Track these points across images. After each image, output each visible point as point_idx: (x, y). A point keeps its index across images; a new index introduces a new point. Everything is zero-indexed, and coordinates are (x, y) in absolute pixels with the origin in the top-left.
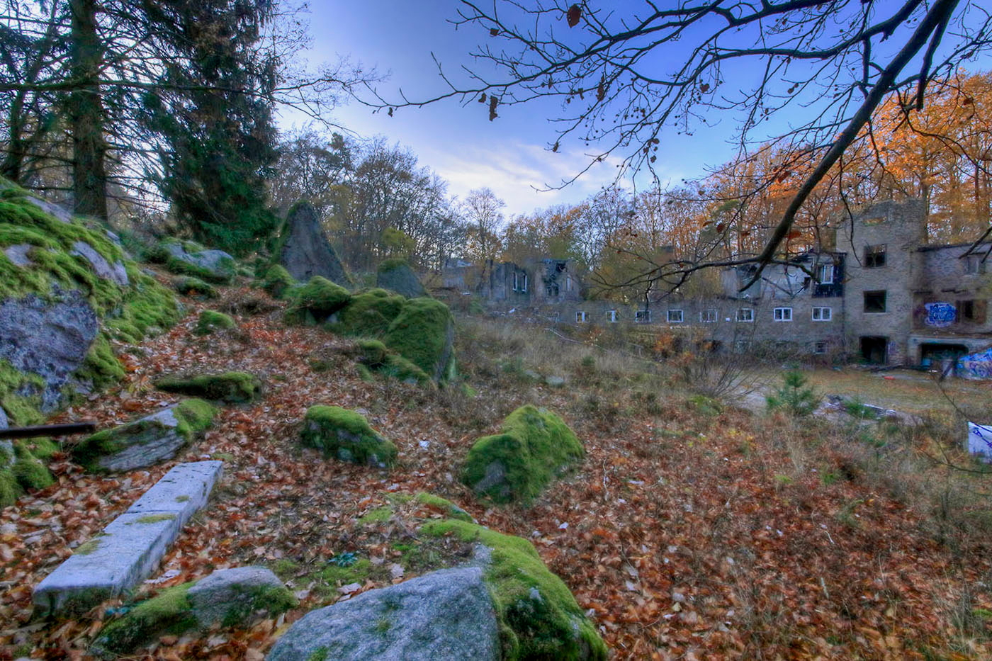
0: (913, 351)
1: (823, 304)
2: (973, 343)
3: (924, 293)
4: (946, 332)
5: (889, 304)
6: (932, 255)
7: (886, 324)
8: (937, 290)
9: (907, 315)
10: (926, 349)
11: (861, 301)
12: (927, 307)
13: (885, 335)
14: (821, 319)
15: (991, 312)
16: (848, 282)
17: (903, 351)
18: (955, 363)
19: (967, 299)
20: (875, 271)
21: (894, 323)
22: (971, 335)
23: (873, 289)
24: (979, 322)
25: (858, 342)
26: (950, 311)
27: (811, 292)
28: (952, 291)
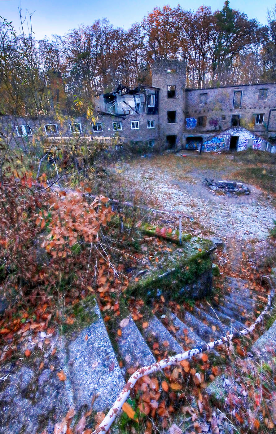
0: (184, 141)
1: (152, 118)
2: (205, 136)
3: (187, 114)
4: (194, 131)
5: (177, 118)
7: (176, 129)
8: (190, 111)
9: (182, 124)
10: (189, 140)
11: (166, 117)
12: (187, 120)
13: (175, 134)
14: (151, 127)
15: (207, 122)
16: (161, 106)
17: (181, 142)
18: (202, 145)
19: (200, 115)
20: (171, 100)
21: (178, 128)
22: (203, 132)
23: (171, 110)
24: (204, 126)
25: (165, 138)
26: (195, 121)
27: (146, 112)
28: (196, 112)
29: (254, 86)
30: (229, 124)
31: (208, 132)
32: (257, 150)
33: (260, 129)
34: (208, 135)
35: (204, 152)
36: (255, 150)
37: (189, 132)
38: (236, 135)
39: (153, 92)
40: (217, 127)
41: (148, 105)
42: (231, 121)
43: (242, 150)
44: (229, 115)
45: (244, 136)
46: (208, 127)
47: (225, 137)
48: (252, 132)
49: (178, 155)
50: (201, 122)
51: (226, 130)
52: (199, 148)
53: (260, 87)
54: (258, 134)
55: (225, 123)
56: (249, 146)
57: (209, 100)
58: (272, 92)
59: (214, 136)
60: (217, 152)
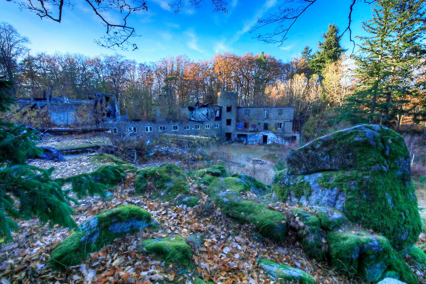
0: (236, 136)
1: (217, 123)
2: (249, 134)
3: (238, 121)
4: (242, 131)
5: (232, 123)
6: (239, 109)
7: (231, 129)
8: (240, 119)
9: (235, 126)
10: (239, 136)
11: (226, 122)
12: (237, 124)
13: (231, 132)
14: (216, 128)
15: (250, 125)
16: (223, 116)
17: (234, 136)
18: (247, 140)
19: (246, 122)
20: (229, 113)
21: (233, 129)
22: (247, 132)
23: (229, 119)
24: (248, 128)
25: (225, 134)
26: (242, 125)
27: (214, 119)
28: (243, 120)
29: (276, 108)
30: (263, 128)
31: (250, 131)
32: (278, 144)
33: (280, 131)
34: (250, 134)
35: (248, 144)
36: (277, 144)
37: (239, 131)
38: (266, 134)
39: (219, 108)
40: (256, 129)
41: (215, 115)
42: (263, 126)
43: (270, 143)
44: (262, 123)
45: (270, 136)
46: (250, 129)
47: (260, 136)
48: (274, 133)
49: (233, 144)
50: (246, 126)
51: (260, 132)
52: (245, 141)
53: (279, 108)
54: (278, 135)
55: (260, 127)
56: (273, 141)
57: (250, 114)
58: (286, 112)
59: (253, 135)
60: (255, 144)
